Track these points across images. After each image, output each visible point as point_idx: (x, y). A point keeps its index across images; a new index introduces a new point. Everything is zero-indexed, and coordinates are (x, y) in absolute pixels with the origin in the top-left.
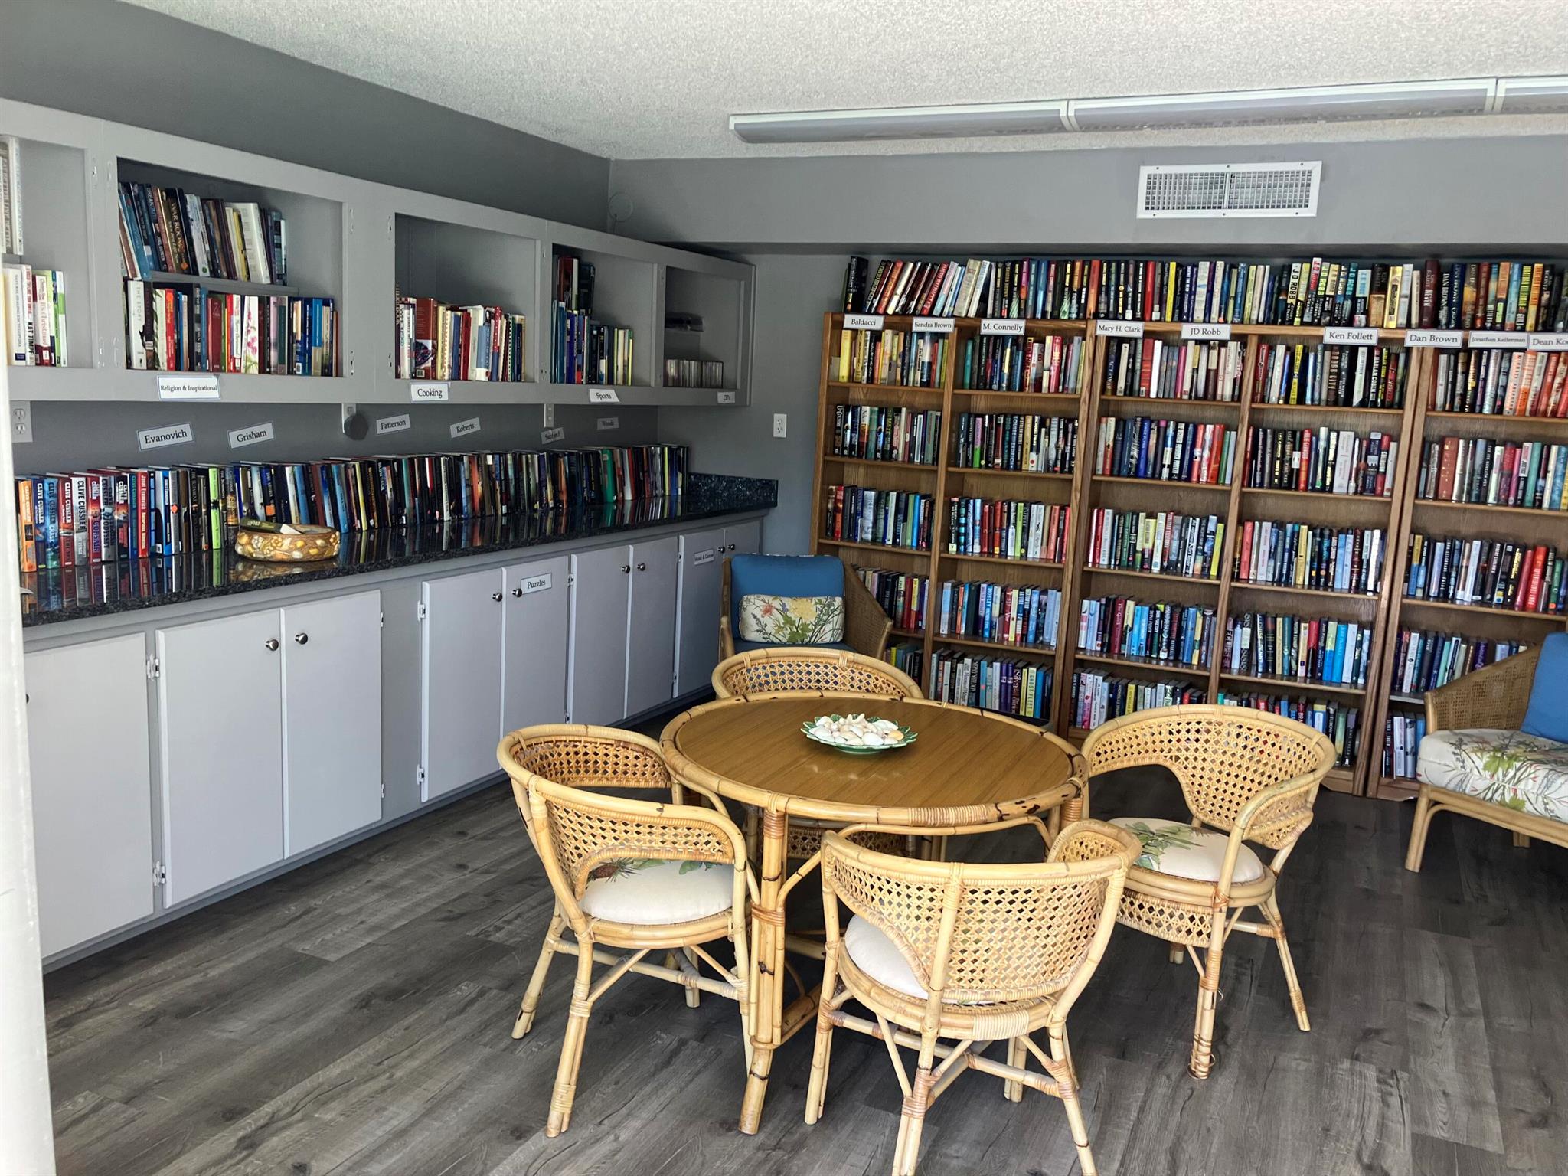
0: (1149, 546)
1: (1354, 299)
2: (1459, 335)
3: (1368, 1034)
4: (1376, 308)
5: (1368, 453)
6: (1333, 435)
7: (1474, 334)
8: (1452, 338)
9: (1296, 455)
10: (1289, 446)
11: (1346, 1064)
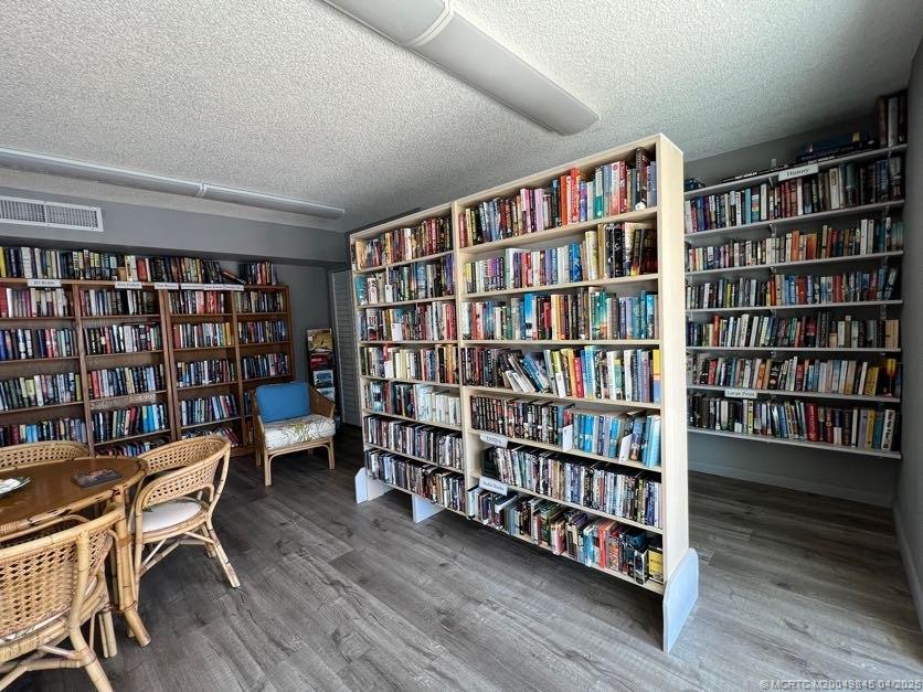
0: (32, 394)
1: (111, 270)
2: (177, 285)
3: (279, 544)
4: (122, 273)
5: (140, 334)
6: (120, 328)
7: (183, 285)
8: (175, 286)
9: (103, 339)
10: (98, 335)
11: (285, 559)
